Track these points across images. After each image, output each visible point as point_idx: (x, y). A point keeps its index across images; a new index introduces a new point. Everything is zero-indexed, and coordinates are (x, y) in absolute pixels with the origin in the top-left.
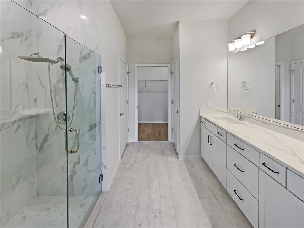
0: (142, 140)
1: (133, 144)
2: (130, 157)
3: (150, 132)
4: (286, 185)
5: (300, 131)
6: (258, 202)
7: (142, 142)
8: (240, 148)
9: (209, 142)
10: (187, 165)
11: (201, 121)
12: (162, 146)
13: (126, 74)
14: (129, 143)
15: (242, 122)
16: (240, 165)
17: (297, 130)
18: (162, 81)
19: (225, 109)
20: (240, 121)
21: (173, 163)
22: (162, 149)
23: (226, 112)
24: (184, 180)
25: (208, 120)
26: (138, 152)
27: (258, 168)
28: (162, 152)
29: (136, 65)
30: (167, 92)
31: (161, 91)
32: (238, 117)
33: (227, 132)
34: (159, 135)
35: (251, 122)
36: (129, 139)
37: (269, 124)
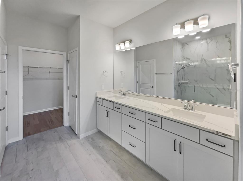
0: (29, 134)
1: (16, 144)
2: (16, 162)
3: (38, 122)
4: (161, 127)
5: (155, 97)
6: (145, 144)
7: (29, 137)
8: (133, 114)
9: (107, 115)
10: (88, 140)
11: (98, 101)
12: (58, 132)
13: (5, 57)
14: (9, 144)
15: (125, 97)
16: (133, 125)
17: (154, 97)
18: (50, 68)
19: (112, 90)
20: (123, 97)
21: (75, 144)
22: (59, 135)
23: (113, 91)
24: (90, 154)
25: (105, 100)
26: (28, 151)
27: (145, 123)
28: (60, 138)
29: (21, 48)
30: (61, 79)
31: (49, 78)
32: (122, 94)
33: (122, 105)
34: (51, 123)
35: (130, 96)
36: (8, 140)
37: (140, 96)
